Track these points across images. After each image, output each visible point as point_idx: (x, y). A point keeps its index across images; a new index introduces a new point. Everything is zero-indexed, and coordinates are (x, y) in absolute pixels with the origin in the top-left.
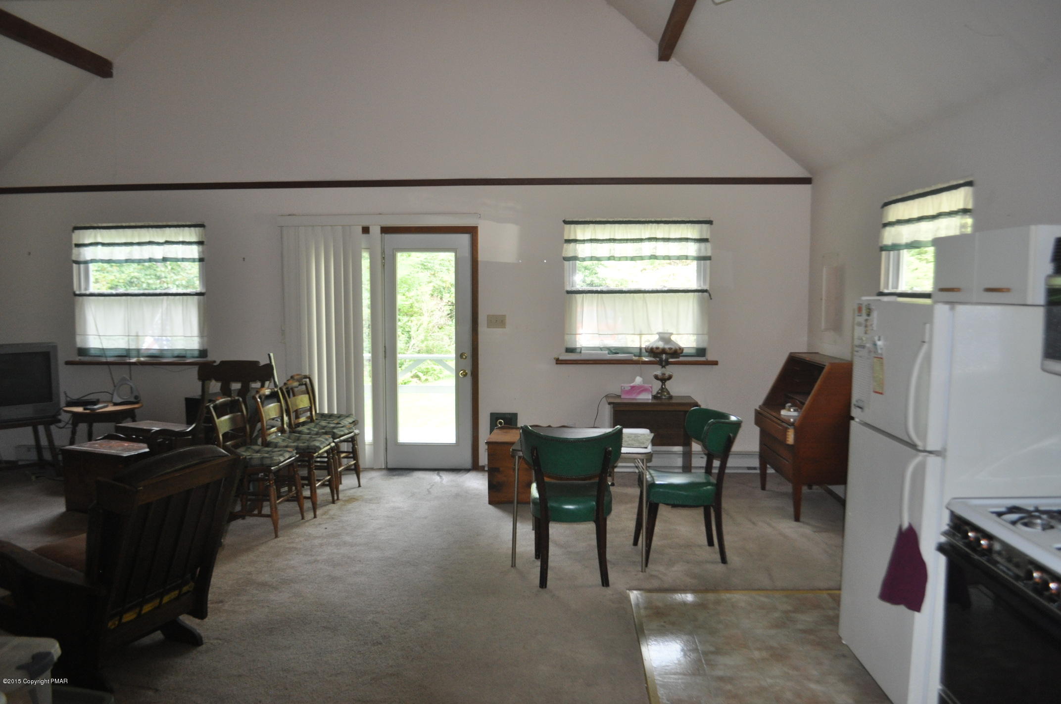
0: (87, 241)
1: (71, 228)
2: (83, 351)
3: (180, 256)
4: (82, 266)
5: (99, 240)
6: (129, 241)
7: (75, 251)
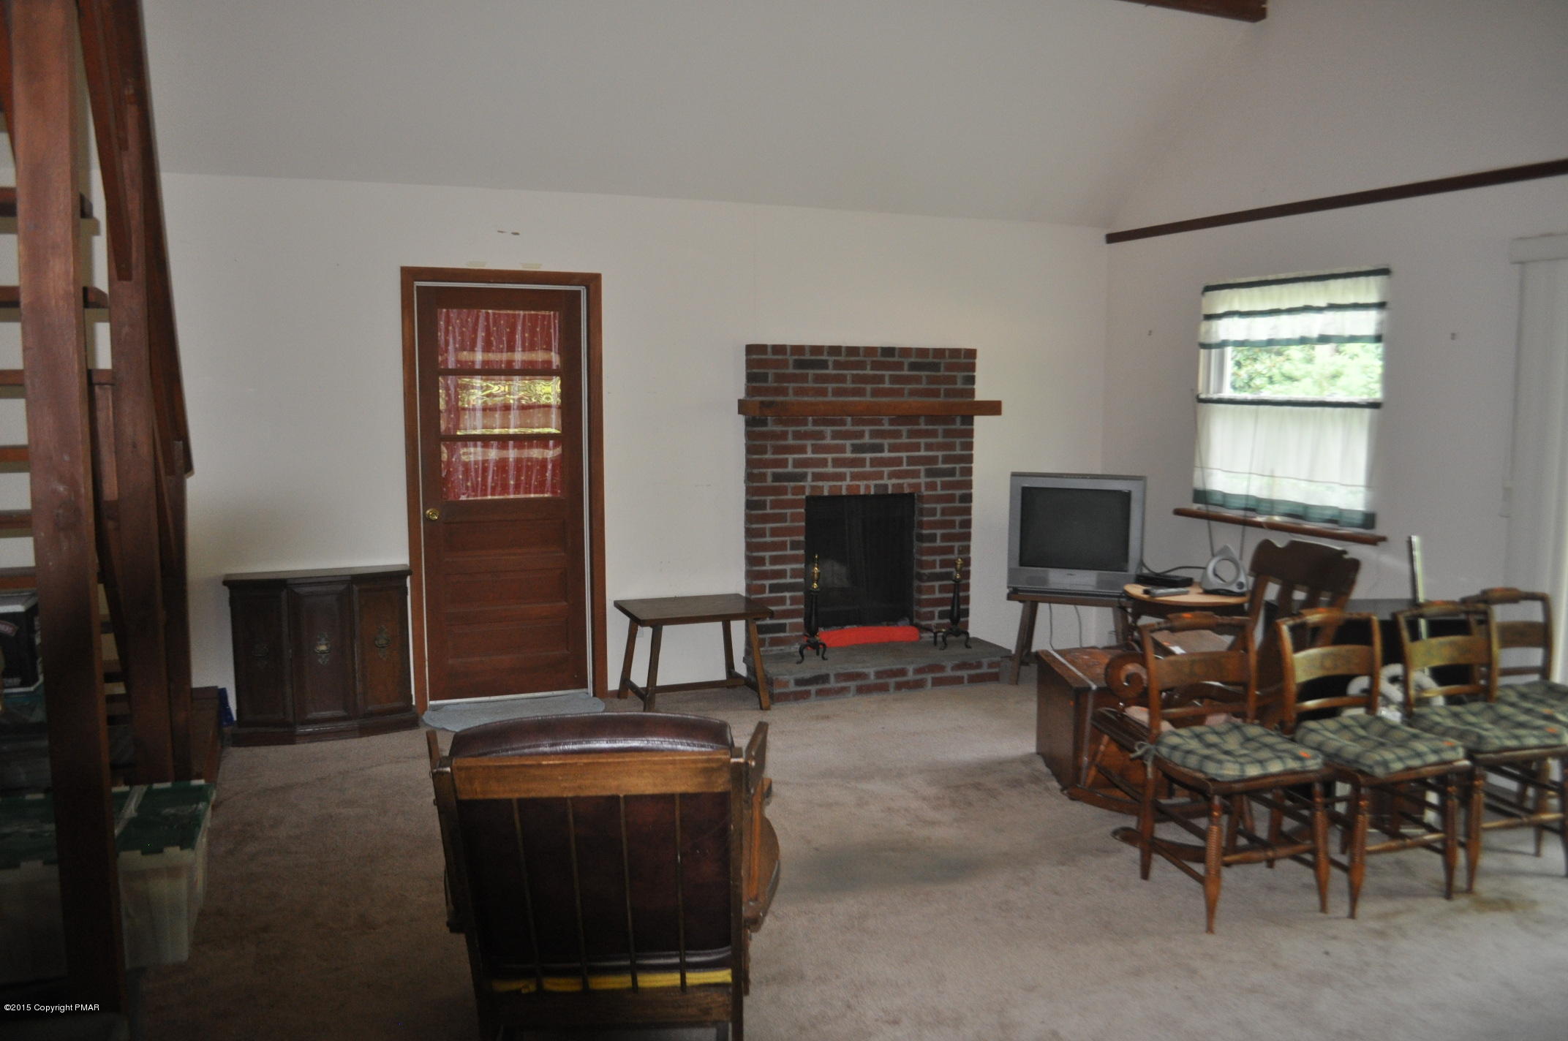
0: (1220, 310)
1: (1201, 288)
2: (1202, 496)
3: (1348, 332)
4: (1214, 351)
5: (1236, 307)
6: (1275, 306)
7: (1204, 326)
